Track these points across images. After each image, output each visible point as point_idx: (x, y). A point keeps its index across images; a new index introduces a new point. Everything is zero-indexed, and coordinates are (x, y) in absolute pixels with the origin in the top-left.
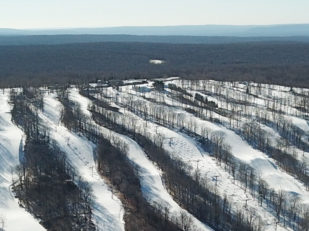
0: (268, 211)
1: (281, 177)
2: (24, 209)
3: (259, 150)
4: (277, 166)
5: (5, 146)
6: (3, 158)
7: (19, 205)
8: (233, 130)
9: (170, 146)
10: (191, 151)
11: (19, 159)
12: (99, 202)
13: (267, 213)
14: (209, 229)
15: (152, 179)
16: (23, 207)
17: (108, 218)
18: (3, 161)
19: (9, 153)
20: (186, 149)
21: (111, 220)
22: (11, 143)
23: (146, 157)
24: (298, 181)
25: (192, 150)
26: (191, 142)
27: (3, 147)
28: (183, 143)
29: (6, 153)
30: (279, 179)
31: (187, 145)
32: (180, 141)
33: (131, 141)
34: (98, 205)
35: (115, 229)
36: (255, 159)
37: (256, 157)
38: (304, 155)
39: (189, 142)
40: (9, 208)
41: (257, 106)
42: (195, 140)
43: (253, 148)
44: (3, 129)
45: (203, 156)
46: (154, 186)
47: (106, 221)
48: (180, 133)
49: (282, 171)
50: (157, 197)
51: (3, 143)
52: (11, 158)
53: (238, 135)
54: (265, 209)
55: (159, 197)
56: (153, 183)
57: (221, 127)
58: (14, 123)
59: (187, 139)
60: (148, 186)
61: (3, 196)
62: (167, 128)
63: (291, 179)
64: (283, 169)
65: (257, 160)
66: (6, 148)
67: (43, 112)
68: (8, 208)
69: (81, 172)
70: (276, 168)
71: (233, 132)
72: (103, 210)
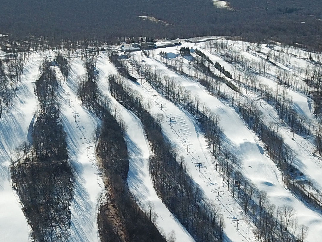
0: (238, 203)
1: (263, 164)
2: (15, 191)
3: (253, 131)
4: (264, 150)
5: (18, 121)
6: (14, 134)
7: (12, 186)
8: (234, 108)
9: (170, 125)
10: (188, 131)
11: (27, 136)
12: (85, 187)
13: (237, 205)
14: (177, 223)
15: (142, 162)
16: (15, 189)
17: (87, 206)
18: (14, 136)
19: (21, 128)
20: (184, 129)
21: (88, 209)
22: (25, 118)
23: (144, 136)
24: (278, 169)
25: (189, 129)
26: (191, 121)
27: (17, 122)
28: (183, 122)
29: (18, 128)
30: (260, 166)
31: (186, 124)
32: (181, 119)
33: (136, 118)
34: (83, 191)
35: (89, 219)
36: (244, 143)
37: (246, 141)
38: (294, 138)
39: (190, 120)
40: (4, 189)
41: (270, 77)
42: (196, 118)
43: (249, 128)
44: (24, 101)
45: (198, 136)
46: (141, 170)
47: (84, 209)
48: (184, 110)
49: (267, 156)
50: (140, 183)
51: (18, 118)
52: (21, 134)
53: (237, 114)
54: (236, 200)
55: (142, 183)
56: (142, 167)
57: (224, 104)
58: (36, 94)
59: (188, 117)
60: (136, 170)
61: (2, 176)
62: (174, 104)
63: (272, 167)
64: (268, 154)
65: (246, 144)
66: (19, 123)
67: (67, 81)
68: (2, 190)
69: (81, 151)
70: (262, 152)
71: (234, 110)
72: (86, 196)
